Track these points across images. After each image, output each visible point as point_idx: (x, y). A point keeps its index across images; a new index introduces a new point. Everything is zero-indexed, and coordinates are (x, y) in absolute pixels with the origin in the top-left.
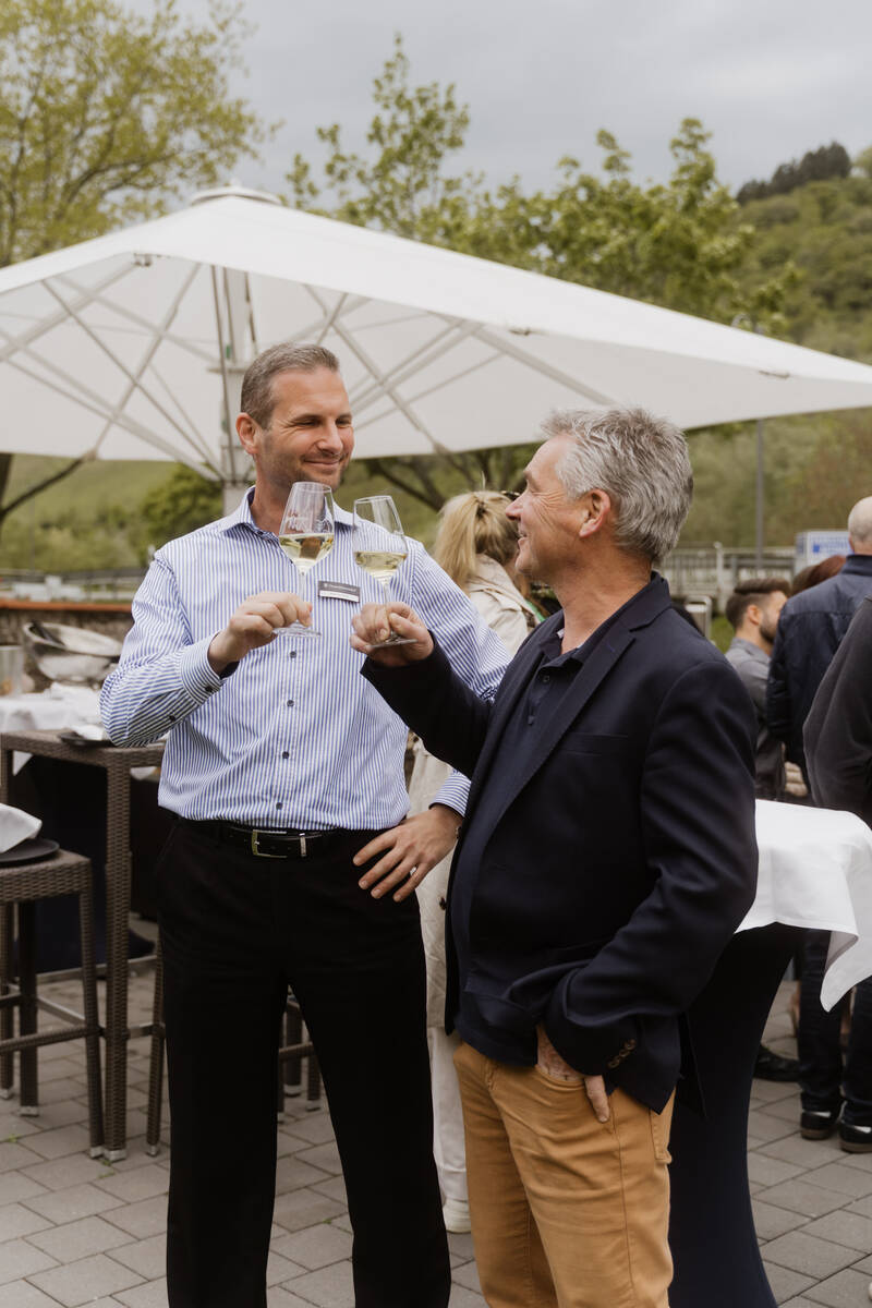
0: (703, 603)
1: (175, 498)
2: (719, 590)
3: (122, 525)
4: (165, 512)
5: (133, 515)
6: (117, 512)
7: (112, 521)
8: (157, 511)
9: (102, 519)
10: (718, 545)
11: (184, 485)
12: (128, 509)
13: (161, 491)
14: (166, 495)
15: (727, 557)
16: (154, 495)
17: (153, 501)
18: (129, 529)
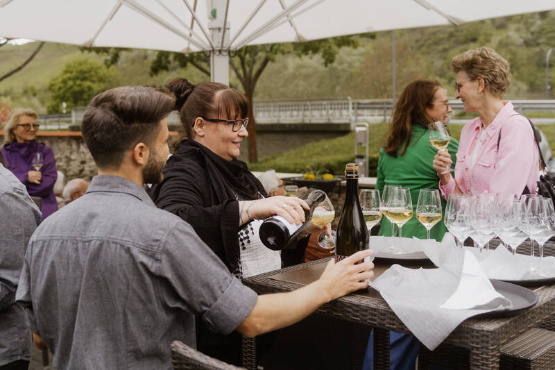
0: (364, 126)
1: (64, 82)
2: (350, 120)
3: (35, 95)
4: (60, 88)
5: (40, 91)
6: (32, 89)
7: (30, 93)
8: (56, 87)
9: (25, 92)
10: (349, 98)
11: (68, 75)
12: (37, 87)
13: (57, 78)
14: (60, 80)
15: (353, 104)
16: (54, 80)
17: (53, 83)
18: (38, 96)
